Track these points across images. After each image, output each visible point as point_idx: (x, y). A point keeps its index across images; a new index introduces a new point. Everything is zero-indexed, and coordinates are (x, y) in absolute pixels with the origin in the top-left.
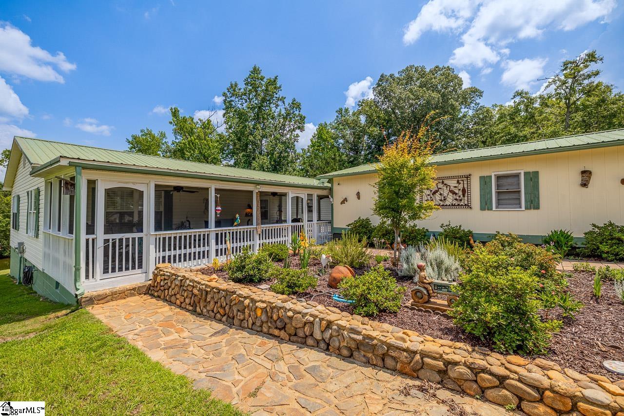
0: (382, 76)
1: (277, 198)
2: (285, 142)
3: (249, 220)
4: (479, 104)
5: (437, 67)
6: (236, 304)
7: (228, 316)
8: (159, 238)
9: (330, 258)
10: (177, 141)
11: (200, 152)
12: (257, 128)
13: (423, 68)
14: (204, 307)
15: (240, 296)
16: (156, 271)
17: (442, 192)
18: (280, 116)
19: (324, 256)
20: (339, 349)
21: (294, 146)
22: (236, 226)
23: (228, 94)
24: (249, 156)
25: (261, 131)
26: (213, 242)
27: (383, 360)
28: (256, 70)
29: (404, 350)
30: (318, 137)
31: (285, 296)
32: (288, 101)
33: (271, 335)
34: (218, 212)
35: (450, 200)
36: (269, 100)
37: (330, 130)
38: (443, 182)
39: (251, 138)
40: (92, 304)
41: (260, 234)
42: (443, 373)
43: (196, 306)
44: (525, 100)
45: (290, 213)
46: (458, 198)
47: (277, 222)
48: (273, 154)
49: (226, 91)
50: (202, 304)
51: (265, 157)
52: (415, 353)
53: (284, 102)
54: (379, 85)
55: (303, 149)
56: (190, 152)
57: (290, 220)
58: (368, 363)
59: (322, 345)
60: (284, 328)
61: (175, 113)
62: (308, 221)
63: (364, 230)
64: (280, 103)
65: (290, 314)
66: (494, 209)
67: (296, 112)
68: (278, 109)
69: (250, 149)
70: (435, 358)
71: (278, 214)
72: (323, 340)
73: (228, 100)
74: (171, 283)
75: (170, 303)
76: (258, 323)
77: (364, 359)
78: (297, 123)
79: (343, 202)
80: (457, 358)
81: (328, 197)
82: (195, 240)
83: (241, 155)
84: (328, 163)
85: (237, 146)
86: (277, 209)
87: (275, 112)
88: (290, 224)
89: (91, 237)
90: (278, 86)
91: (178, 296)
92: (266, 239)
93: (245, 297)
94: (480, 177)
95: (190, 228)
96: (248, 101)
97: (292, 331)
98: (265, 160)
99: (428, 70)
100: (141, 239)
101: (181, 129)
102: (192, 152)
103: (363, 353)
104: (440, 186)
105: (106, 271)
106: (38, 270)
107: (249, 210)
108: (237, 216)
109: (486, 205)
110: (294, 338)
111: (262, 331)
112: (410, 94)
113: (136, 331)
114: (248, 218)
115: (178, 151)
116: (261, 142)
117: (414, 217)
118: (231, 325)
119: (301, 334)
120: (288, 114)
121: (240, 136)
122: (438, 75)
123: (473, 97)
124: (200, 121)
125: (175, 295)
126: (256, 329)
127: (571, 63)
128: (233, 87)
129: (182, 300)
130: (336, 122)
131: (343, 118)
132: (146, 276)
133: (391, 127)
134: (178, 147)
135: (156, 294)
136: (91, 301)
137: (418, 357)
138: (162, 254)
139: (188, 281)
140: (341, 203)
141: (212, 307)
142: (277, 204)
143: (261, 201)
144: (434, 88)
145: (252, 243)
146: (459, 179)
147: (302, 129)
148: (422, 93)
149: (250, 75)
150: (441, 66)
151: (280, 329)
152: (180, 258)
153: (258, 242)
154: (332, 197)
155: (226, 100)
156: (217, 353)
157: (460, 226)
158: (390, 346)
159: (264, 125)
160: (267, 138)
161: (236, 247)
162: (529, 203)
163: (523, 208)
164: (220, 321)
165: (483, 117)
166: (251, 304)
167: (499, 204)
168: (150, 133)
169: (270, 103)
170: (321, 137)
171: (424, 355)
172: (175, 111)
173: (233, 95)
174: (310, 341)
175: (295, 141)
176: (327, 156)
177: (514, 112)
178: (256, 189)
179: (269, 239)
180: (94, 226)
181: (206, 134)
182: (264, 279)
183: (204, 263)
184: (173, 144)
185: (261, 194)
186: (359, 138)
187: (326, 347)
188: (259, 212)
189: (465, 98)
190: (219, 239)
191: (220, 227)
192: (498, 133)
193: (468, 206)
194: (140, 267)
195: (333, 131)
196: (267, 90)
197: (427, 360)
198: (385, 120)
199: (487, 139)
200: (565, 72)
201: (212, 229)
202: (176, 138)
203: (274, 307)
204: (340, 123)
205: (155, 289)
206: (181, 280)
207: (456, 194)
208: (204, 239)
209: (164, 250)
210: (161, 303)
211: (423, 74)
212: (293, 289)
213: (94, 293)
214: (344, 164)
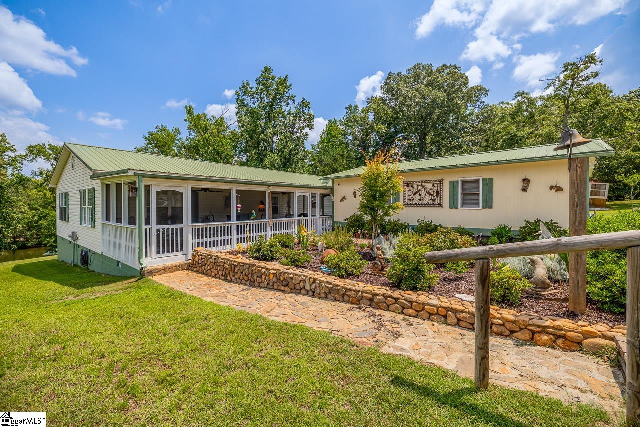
0: (390, 74)
1: (286, 196)
2: (295, 140)
3: (263, 214)
4: (484, 102)
5: (444, 65)
6: (256, 272)
7: (251, 281)
8: (195, 229)
9: (324, 244)
10: (192, 137)
11: (214, 148)
12: (269, 127)
13: (431, 66)
14: (233, 276)
15: (258, 267)
16: (195, 253)
17: (421, 193)
18: (290, 114)
19: (320, 243)
20: (320, 294)
21: (304, 144)
22: (252, 220)
23: (241, 92)
24: (261, 153)
25: (272, 129)
26: (235, 232)
27: (343, 298)
28: (267, 70)
29: (354, 291)
30: (328, 134)
31: (289, 267)
32: (298, 100)
33: (279, 290)
34: (239, 209)
35: (427, 199)
36: (280, 99)
37: (339, 127)
38: (422, 185)
39: (263, 136)
40: (152, 275)
41: (271, 227)
42: (371, 300)
43: (227, 276)
44: (526, 100)
45: (297, 209)
46: (433, 198)
47: (286, 217)
48: (283, 152)
49: (239, 90)
50: (231, 274)
51: (276, 155)
52: (359, 291)
53: (294, 100)
54: (386, 83)
55: (313, 145)
56: (205, 149)
57: (297, 216)
58: (335, 300)
59: (311, 293)
60: (288, 285)
61: (190, 111)
62: (313, 216)
63: (358, 224)
64: (290, 101)
65: (292, 276)
66: (460, 207)
67: (305, 111)
68: (289, 108)
69: (262, 147)
70: (368, 293)
71: (287, 210)
72: (311, 290)
73: (240, 98)
74: (207, 261)
75: (207, 275)
76: (271, 284)
77: (333, 298)
78: (307, 121)
79: (342, 200)
80: (378, 292)
81: (329, 195)
82: (218, 231)
83: (253, 152)
84: (336, 160)
85: (250, 143)
86: (286, 205)
87: (285, 111)
88: (296, 218)
89: (148, 227)
90: (289, 84)
91: (213, 270)
92: (276, 230)
93: (262, 268)
94: (450, 182)
95: (214, 221)
96: (260, 99)
97: (293, 287)
98: (276, 158)
99: (435, 68)
100: (182, 229)
101: (196, 126)
102: (206, 148)
103: (333, 295)
104: (420, 188)
105: (159, 252)
106: (95, 253)
107: (262, 206)
108: (254, 211)
109: (454, 205)
110: (294, 291)
111: (273, 289)
112: (416, 93)
113: (190, 289)
114: (263, 213)
115: (193, 147)
116: (272, 139)
117: (387, 214)
118: (253, 286)
119: (298, 287)
120: (298, 113)
121: (252, 134)
122: (445, 74)
123: (480, 95)
124: (214, 117)
125: (211, 269)
126: (270, 287)
127: (571, 64)
128: (245, 86)
129: (217, 273)
130: (345, 118)
131: (352, 115)
132: (186, 257)
133: (398, 124)
134: (193, 144)
135: (195, 270)
136: (151, 273)
137: (360, 293)
138: (197, 241)
139: (220, 259)
140: (341, 201)
141: (239, 276)
142: (286, 201)
143: (273, 198)
144: (440, 87)
145: (265, 233)
146: (434, 183)
147: (311, 127)
148: (428, 92)
149: (262, 74)
150: (448, 65)
151: (285, 286)
152: (210, 244)
153: (270, 233)
154: (333, 195)
155: (239, 98)
156: (246, 298)
157: (432, 221)
158: (347, 289)
159: (275, 122)
160: (278, 136)
161: (253, 237)
162: (485, 204)
163: (481, 208)
164: (245, 284)
165: (489, 115)
166: (266, 272)
167: (463, 203)
168: (164, 129)
169: (281, 102)
170: (331, 134)
171: (363, 292)
172: (190, 109)
173: (245, 94)
174: (303, 291)
175: (304, 139)
176: (335, 152)
177: (515, 112)
178: (268, 190)
179: (279, 230)
180: (150, 219)
181: (219, 132)
182: (275, 259)
183: (228, 248)
184: (188, 140)
185: (273, 193)
186: (367, 135)
187: (313, 293)
188: (271, 209)
189: (470, 97)
190: (240, 230)
191: (240, 220)
192: (500, 132)
193: (440, 205)
194: (182, 250)
195: (342, 127)
196: (277, 89)
197: (364, 294)
198: (392, 117)
199: (490, 138)
200: (565, 73)
201: (234, 221)
202: (190, 134)
203: (281, 273)
204: (349, 120)
205: (194, 266)
206: (215, 259)
207: (431, 195)
208: (224, 230)
209: (199, 238)
210: (200, 275)
211: (430, 72)
212: (295, 263)
213: (152, 268)
214: (352, 160)
